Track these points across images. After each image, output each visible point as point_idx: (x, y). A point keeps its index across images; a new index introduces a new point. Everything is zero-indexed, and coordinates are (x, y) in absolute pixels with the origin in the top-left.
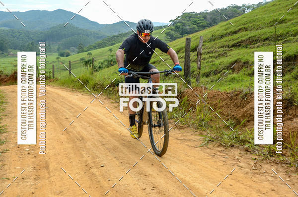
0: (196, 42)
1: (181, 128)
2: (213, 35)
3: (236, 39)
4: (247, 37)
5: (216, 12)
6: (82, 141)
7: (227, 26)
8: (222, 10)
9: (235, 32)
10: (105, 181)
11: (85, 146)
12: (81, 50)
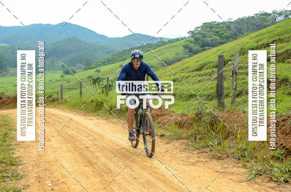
1: (219, 158)
2: (241, 49)
4: (284, 50)
5: (241, 21)
6: (110, 174)
8: (249, 18)
12: (88, 66)
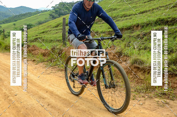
10: (19, 103)
11: (3, 84)
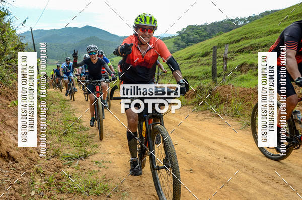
0: (206, 50)
3: (240, 46)
4: (249, 45)
7: (230, 36)
9: (238, 41)
